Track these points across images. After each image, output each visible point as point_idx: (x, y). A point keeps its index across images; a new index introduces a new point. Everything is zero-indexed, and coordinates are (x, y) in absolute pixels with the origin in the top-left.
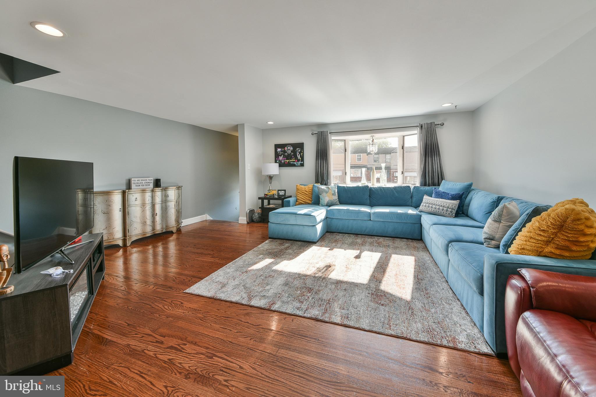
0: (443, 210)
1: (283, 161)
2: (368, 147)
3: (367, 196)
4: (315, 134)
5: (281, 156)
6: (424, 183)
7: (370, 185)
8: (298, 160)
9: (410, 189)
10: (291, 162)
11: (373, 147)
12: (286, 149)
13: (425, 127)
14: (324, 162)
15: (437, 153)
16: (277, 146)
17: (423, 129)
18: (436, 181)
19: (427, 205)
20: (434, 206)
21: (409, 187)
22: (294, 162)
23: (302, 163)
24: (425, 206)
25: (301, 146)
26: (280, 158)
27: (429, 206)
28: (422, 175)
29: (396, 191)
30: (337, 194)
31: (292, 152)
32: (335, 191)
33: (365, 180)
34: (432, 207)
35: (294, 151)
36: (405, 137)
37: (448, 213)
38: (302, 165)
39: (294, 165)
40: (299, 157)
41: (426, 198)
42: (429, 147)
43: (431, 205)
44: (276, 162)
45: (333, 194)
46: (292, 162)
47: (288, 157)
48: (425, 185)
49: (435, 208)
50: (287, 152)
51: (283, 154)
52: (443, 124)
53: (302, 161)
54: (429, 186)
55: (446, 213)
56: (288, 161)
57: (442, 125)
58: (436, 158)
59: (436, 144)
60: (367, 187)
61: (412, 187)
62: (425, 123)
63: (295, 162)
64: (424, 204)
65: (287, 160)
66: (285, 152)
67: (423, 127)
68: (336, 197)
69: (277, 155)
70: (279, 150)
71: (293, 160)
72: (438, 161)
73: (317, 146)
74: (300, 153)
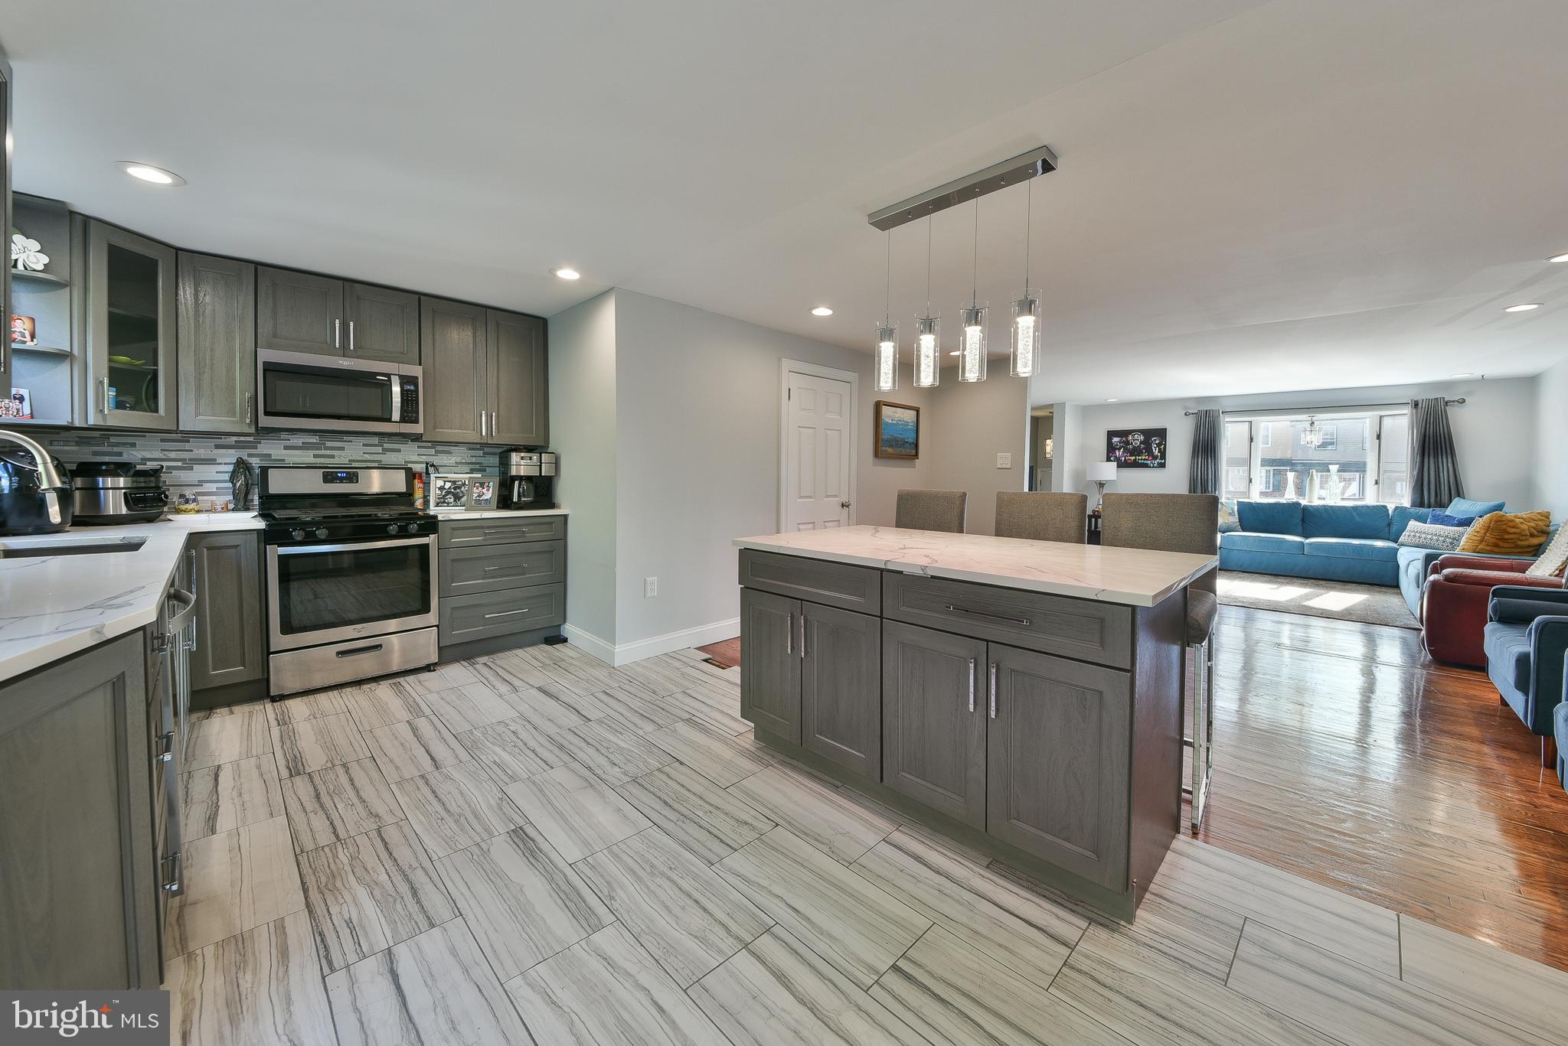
0: (1437, 540)
1: (1123, 459)
2: (1303, 435)
3: (1297, 519)
4: (1193, 414)
5: (1119, 449)
6: (1419, 501)
7: (1304, 502)
8: (1155, 458)
9: (1388, 510)
10: (1139, 459)
11: (1313, 436)
12: (1130, 437)
13: (1424, 406)
14: (1210, 460)
15: (1448, 450)
16: (1111, 434)
17: (1419, 410)
18: (1445, 498)
19: (1412, 534)
20: (1423, 536)
21: (1385, 507)
22: (1145, 460)
23: (1163, 461)
24: (1409, 536)
25: (1162, 433)
26: (1117, 453)
27: (1414, 536)
28: (1414, 487)
29: (1357, 514)
30: (1236, 513)
31: (1141, 443)
32: (1233, 510)
33: (1294, 493)
34: (1420, 537)
35: (1147, 443)
36: (1385, 418)
37: (1445, 545)
38: (1162, 465)
39: (1146, 466)
40: (1156, 452)
41: (1413, 524)
42: (1431, 440)
43: (1418, 535)
44: (1108, 460)
45: (1230, 514)
46: (1142, 459)
47: (1136, 451)
48: (1422, 505)
49: (1425, 538)
50: (1132, 444)
51: (1124, 447)
52: (1464, 401)
53: (1161, 459)
54: (1429, 507)
55: (1443, 545)
56: (1134, 458)
57: (1462, 403)
58: (1445, 460)
59: (1446, 435)
60: (1299, 504)
61: (1391, 507)
62: (1425, 398)
63: (1147, 460)
64: (1408, 534)
65: (1131, 456)
66: (1127, 443)
67: (1420, 405)
68: (1235, 519)
69: (1111, 449)
70: (1115, 440)
71: (1143, 458)
72: (1450, 465)
73: (1195, 435)
74: (1159, 445)
